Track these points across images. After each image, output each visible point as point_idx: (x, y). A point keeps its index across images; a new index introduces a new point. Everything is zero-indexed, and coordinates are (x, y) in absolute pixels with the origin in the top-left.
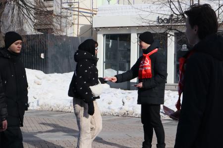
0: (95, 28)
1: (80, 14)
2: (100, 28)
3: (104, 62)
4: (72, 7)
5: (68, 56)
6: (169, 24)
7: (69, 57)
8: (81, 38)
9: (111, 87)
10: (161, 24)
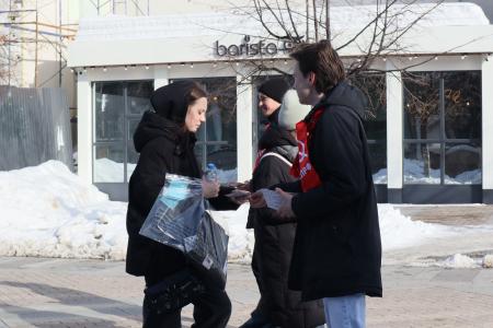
0: (73, 68)
1: (40, 37)
2: (85, 68)
3: (93, 144)
4: (17, 20)
5: (17, 132)
6: (241, 58)
7: (21, 134)
8: (43, 89)
9: (111, 199)
10: (224, 59)
